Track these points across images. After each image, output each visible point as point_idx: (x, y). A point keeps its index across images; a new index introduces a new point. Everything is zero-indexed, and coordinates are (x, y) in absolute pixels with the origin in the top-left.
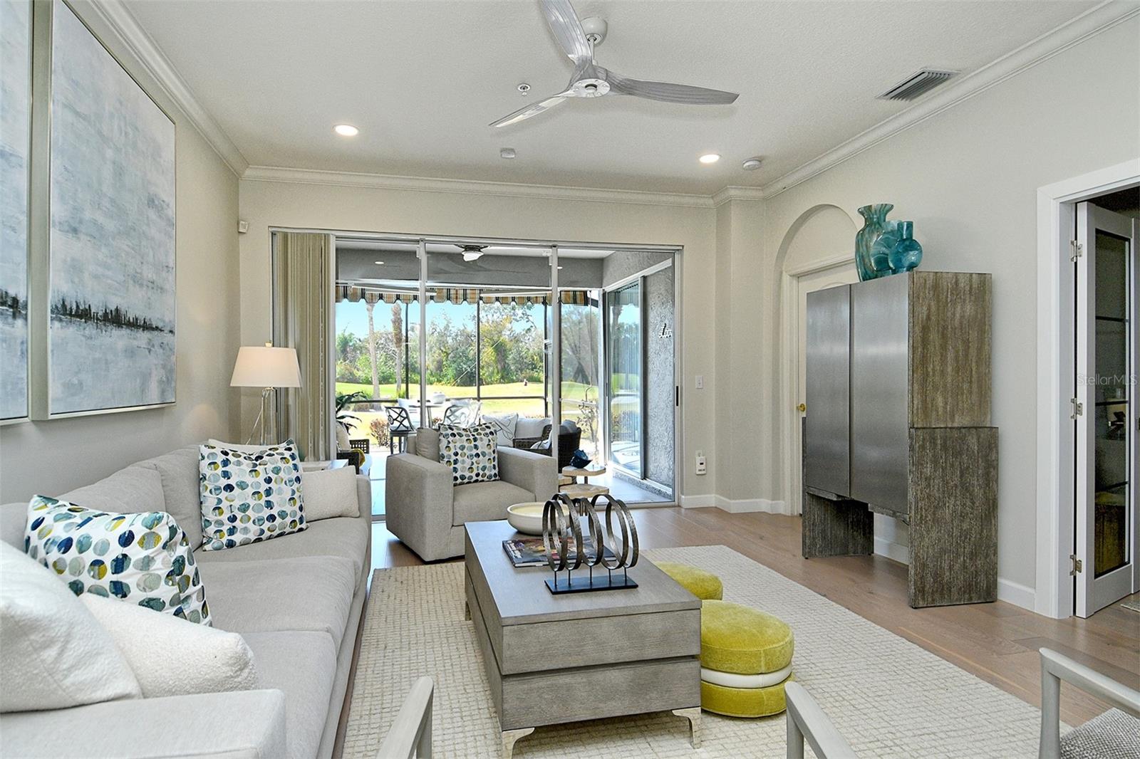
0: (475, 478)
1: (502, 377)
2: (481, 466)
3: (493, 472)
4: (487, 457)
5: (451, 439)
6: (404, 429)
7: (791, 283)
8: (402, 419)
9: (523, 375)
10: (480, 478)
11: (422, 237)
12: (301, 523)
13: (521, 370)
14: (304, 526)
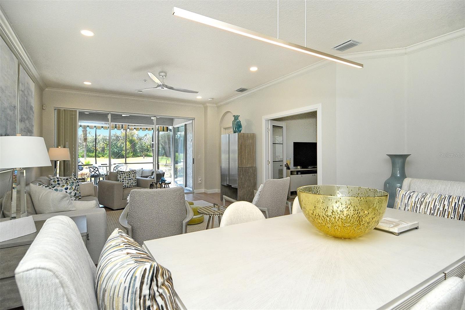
0: (129, 186)
1: (133, 155)
2: (131, 182)
3: (135, 184)
4: (133, 180)
5: (121, 175)
6: (97, 175)
7: (223, 130)
8: (96, 171)
9: (143, 154)
10: (131, 186)
11: (109, 112)
12: (80, 197)
13: (142, 152)
14: (81, 197)
